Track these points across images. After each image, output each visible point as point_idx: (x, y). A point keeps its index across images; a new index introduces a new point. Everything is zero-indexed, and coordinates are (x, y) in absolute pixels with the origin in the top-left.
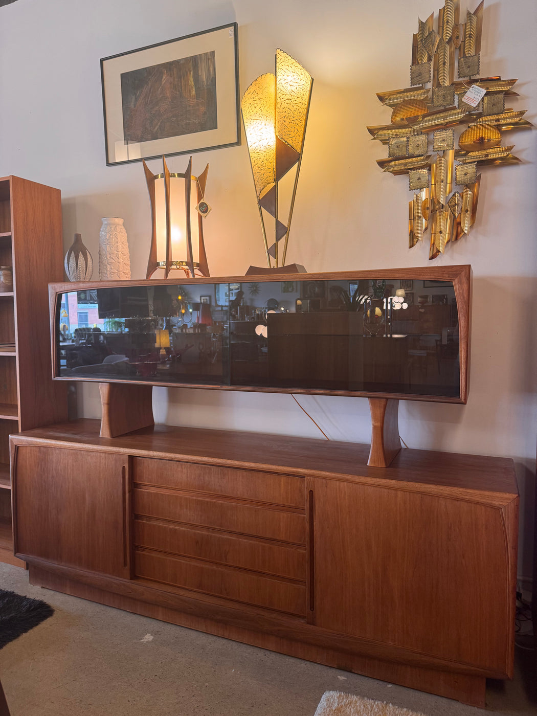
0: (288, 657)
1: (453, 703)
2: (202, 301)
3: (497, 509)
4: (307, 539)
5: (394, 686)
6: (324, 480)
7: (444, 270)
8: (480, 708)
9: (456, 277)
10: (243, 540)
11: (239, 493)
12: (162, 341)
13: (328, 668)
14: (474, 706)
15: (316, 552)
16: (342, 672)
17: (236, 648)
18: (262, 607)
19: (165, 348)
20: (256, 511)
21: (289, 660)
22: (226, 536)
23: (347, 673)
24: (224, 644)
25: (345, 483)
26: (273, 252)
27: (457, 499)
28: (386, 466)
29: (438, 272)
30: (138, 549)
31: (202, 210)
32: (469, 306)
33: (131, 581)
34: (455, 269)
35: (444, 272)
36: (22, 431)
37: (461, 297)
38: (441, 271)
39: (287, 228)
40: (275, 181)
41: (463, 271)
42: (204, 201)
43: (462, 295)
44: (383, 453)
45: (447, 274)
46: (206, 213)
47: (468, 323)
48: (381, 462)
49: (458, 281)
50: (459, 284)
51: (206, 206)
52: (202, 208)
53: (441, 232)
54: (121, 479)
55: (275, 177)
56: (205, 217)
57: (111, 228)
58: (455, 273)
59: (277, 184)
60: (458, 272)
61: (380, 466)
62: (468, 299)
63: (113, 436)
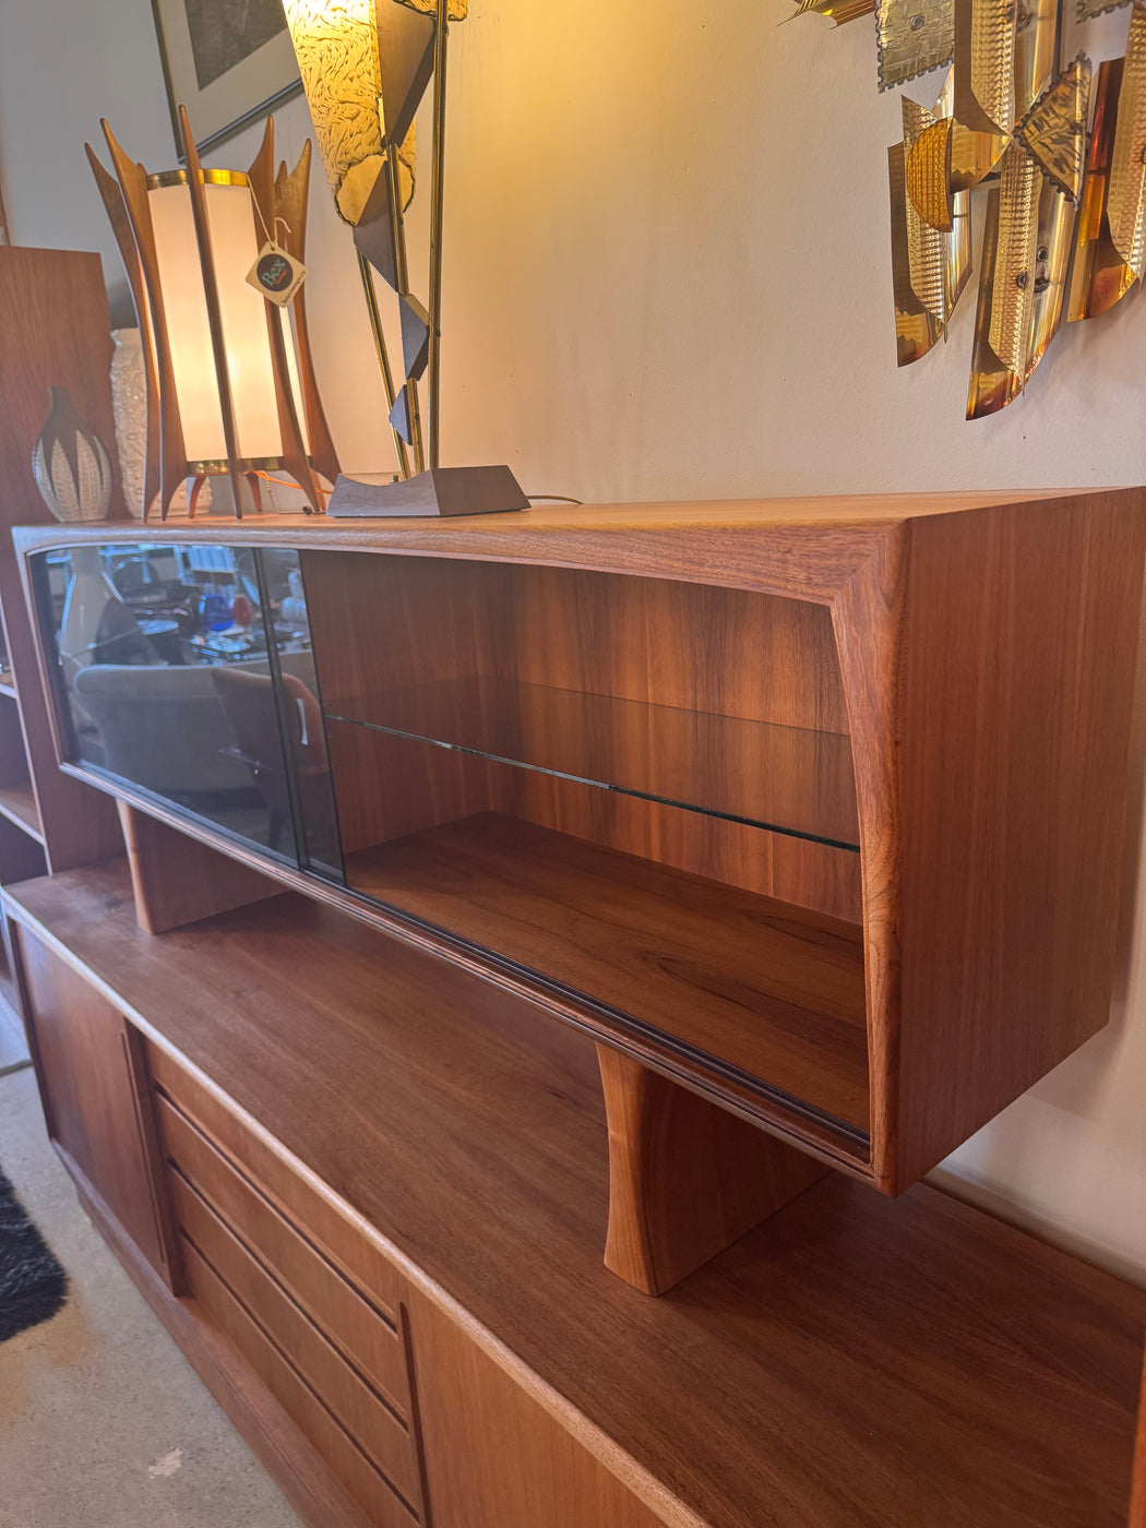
9: (839, 586)
28: (651, 1290)
29: (765, 554)
30: (183, 1231)
31: (271, 280)
32: (897, 743)
33: (174, 1299)
34: (835, 542)
35: (788, 556)
36: (54, 871)
37: (861, 690)
38: (779, 551)
39: (428, 327)
40: (383, 145)
41: (868, 556)
42: (273, 249)
43: (862, 684)
44: (643, 1245)
45: (801, 565)
46: (287, 291)
47: (893, 830)
48: (635, 1271)
49: (849, 610)
50: (850, 623)
51: (283, 265)
52: (271, 274)
53: (1021, 280)
54: (124, 1062)
55: (383, 133)
56: (285, 301)
57: (126, 359)
58: (833, 562)
59: (393, 157)
60: (845, 561)
61: (633, 1284)
62: (891, 709)
63: (158, 930)
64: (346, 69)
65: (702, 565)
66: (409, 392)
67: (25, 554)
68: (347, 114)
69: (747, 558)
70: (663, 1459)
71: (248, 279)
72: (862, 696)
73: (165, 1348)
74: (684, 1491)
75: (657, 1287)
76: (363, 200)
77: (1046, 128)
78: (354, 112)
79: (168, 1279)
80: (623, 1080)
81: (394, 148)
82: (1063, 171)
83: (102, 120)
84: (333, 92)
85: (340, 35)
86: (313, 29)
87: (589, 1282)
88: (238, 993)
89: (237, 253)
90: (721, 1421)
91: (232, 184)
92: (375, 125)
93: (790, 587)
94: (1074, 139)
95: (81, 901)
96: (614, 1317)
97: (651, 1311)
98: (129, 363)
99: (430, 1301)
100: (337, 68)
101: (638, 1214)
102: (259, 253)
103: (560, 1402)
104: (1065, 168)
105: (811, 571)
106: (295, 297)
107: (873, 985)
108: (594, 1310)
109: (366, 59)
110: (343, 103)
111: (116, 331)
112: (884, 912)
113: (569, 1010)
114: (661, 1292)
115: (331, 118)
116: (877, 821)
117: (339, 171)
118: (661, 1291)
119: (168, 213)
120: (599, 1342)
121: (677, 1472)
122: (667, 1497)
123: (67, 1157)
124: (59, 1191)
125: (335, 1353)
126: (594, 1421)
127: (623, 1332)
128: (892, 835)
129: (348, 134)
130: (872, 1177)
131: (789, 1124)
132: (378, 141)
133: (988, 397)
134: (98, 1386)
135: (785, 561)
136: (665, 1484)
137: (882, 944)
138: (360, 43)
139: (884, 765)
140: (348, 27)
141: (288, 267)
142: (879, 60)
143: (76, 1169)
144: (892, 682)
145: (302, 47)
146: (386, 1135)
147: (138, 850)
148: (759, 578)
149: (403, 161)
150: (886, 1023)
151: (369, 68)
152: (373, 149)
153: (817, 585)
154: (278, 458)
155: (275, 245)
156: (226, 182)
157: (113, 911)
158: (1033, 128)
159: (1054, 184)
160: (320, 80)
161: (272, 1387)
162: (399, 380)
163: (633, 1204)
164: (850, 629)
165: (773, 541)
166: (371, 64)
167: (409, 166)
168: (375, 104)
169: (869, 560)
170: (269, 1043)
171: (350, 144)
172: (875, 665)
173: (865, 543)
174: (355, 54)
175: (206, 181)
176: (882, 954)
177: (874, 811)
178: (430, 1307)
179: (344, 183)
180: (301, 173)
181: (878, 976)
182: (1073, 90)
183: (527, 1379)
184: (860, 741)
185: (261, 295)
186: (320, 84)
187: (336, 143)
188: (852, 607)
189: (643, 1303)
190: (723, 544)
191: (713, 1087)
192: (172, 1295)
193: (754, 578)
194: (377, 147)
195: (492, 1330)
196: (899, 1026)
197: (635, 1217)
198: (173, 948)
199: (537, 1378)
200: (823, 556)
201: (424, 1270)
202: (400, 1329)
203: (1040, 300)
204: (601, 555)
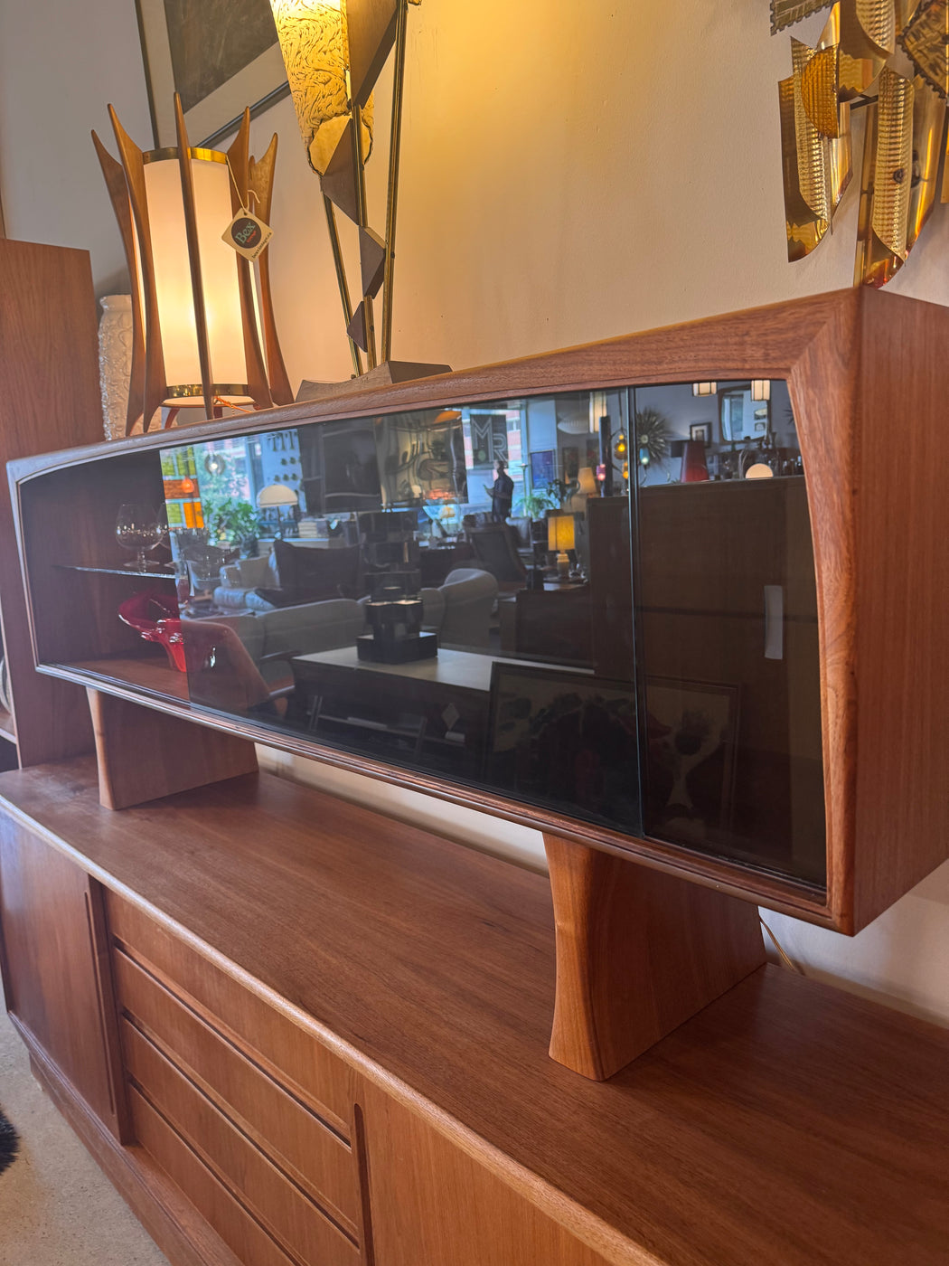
2: (694, 436)
7: (744, 329)
9: (796, 357)
12: (560, 538)
19: (567, 552)
28: (598, 1076)
29: (724, 340)
30: (132, 1080)
31: (243, 239)
32: (854, 492)
33: (122, 1148)
34: (792, 316)
35: (747, 338)
36: (23, 766)
37: (820, 448)
38: (737, 335)
39: (385, 250)
40: (349, 106)
41: (825, 322)
42: (245, 214)
43: (821, 441)
44: (589, 1032)
45: (758, 344)
46: (256, 248)
47: (850, 574)
48: (581, 1059)
49: (806, 376)
50: (808, 388)
51: (253, 227)
52: (243, 234)
53: (898, 176)
54: (86, 920)
55: (349, 97)
56: (254, 257)
57: (111, 321)
58: (791, 335)
59: (357, 115)
60: (802, 332)
61: (579, 1071)
62: (849, 459)
63: (118, 806)
64: (321, 43)
65: (660, 363)
66: (365, 308)
67: (17, 483)
68: (321, 79)
69: (706, 347)
70: (631, 1219)
71: (224, 238)
72: (820, 453)
73: (110, 1199)
74: (654, 1246)
75: (603, 1073)
76: (329, 156)
77: (923, 39)
78: (326, 78)
79: (117, 1131)
80: (571, 868)
81: (358, 110)
82: (937, 74)
83: (109, 105)
84: (310, 62)
85: (317, 17)
86: (295, 11)
87: (537, 1070)
88: (192, 853)
89: (216, 217)
90: (681, 1185)
91: (213, 161)
92: (343, 89)
93: (747, 366)
94: (945, 47)
95: (50, 787)
96: (564, 1099)
97: (596, 1093)
98: (114, 322)
99: (386, 1095)
100: (314, 43)
101: (585, 1000)
102: (234, 217)
103: (523, 1173)
104: (938, 71)
105: (769, 347)
106: (260, 256)
107: (831, 726)
108: (544, 1094)
109: (337, 38)
110: (318, 70)
111: (105, 298)
112: (843, 654)
113: (518, 809)
114: (605, 1078)
115: (308, 82)
116: (835, 569)
117: (312, 126)
118: (607, 1077)
119: (160, 183)
120: (553, 1121)
121: (644, 1229)
122: (638, 1253)
123: (22, 1026)
124: (13, 1061)
125: (282, 1175)
126: (558, 1187)
127: (575, 1112)
128: (851, 579)
129: (321, 95)
130: (830, 918)
131: (742, 881)
132: (345, 103)
133: (870, 277)
134: (46, 1235)
135: (742, 344)
136: (635, 1240)
137: (841, 686)
138: (332, 24)
139: (843, 513)
140: (323, 10)
141: (258, 229)
142: (771, 9)
143: (31, 1037)
144: (849, 435)
145: (285, 27)
146: (336, 958)
147: (105, 734)
148: (718, 364)
149: (364, 121)
150: (845, 762)
151: (339, 45)
152: (339, 109)
153: (774, 359)
154: (243, 385)
155: (247, 211)
156: (208, 159)
157: (78, 794)
158: (912, 39)
159: (929, 84)
160: (299, 52)
161: (215, 1223)
162: (356, 297)
163: (580, 991)
164: (807, 393)
165: (731, 328)
166: (341, 41)
167: (368, 127)
168: (343, 74)
169: (825, 327)
170: (223, 889)
171: (322, 104)
172: (833, 421)
173: (821, 312)
174: (329, 33)
175: (192, 157)
176: (840, 696)
177: (833, 559)
178: (386, 1099)
179: (316, 135)
180: (269, 160)
181: (837, 717)
182: (944, 8)
183: (488, 1155)
184: (818, 495)
185: (234, 251)
186: (299, 55)
187: (311, 103)
188: (809, 373)
189: (589, 1088)
190: (682, 340)
191: (665, 857)
192: (119, 1145)
193: (712, 365)
194: (343, 108)
195: (451, 1113)
196: (856, 765)
197: (581, 1004)
198: (133, 821)
199: (499, 1153)
200: (780, 331)
201: (381, 1065)
202: (354, 1142)
203: (916, 191)
204: (561, 375)
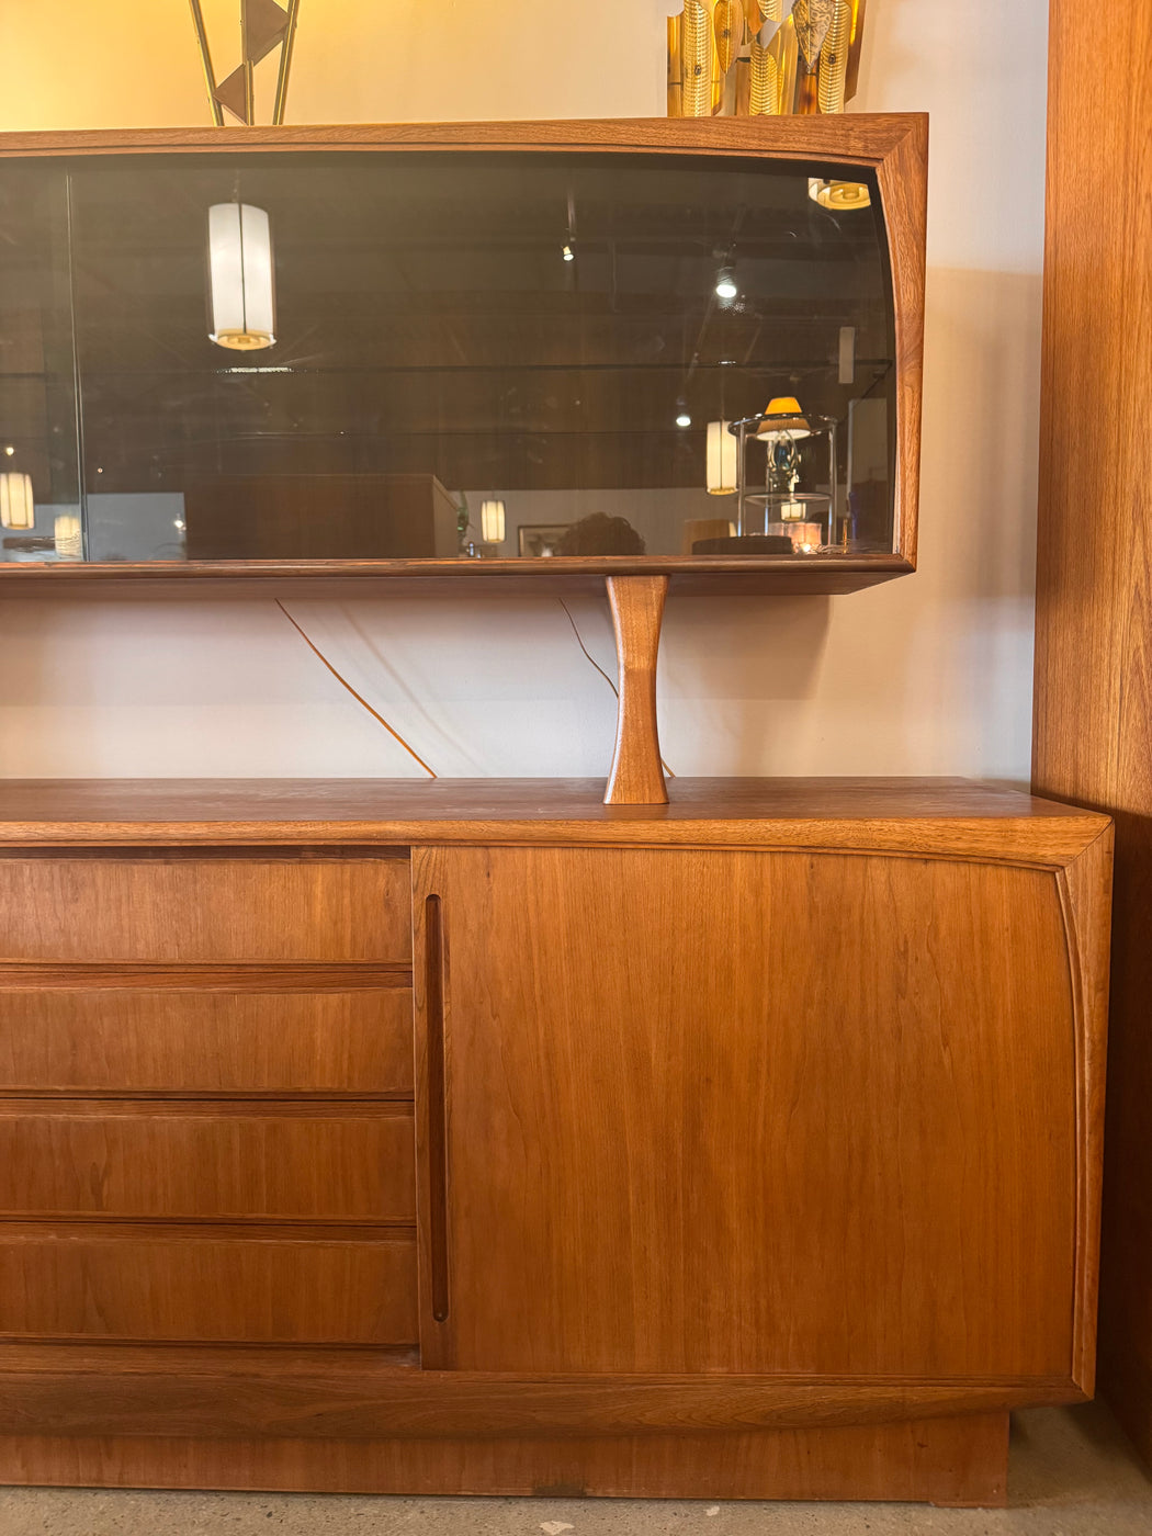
0: (356, 1501)
1: (914, 1512)
3: (1049, 870)
4: (418, 1069)
5: (729, 1507)
6: (480, 853)
7: (851, 125)
8: (991, 1508)
9: (889, 151)
10: (169, 1121)
11: (140, 946)
13: (500, 1503)
14: (975, 1508)
15: (450, 1111)
16: (551, 1507)
17: (152, 1515)
18: (246, 1346)
20: (215, 1005)
21: (363, 1510)
22: (95, 1115)
23: (567, 1506)
24: (103, 1513)
25: (557, 853)
26: (233, 93)
27: (928, 857)
29: (833, 131)
34: (884, 123)
35: (851, 132)
37: (904, 216)
38: (844, 129)
41: (909, 130)
43: (905, 211)
45: (859, 138)
48: (650, 787)
49: (896, 165)
50: (896, 174)
58: (885, 135)
72: (905, 219)
135: (847, 136)
153: (872, 150)
163: (649, 722)
164: (896, 177)
165: (839, 123)
169: (909, 133)
173: (906, 124)
176: (915, 391)
181: (913, 407)
188: (898, 163)
190: (797, 126)
197: (651, 733)
